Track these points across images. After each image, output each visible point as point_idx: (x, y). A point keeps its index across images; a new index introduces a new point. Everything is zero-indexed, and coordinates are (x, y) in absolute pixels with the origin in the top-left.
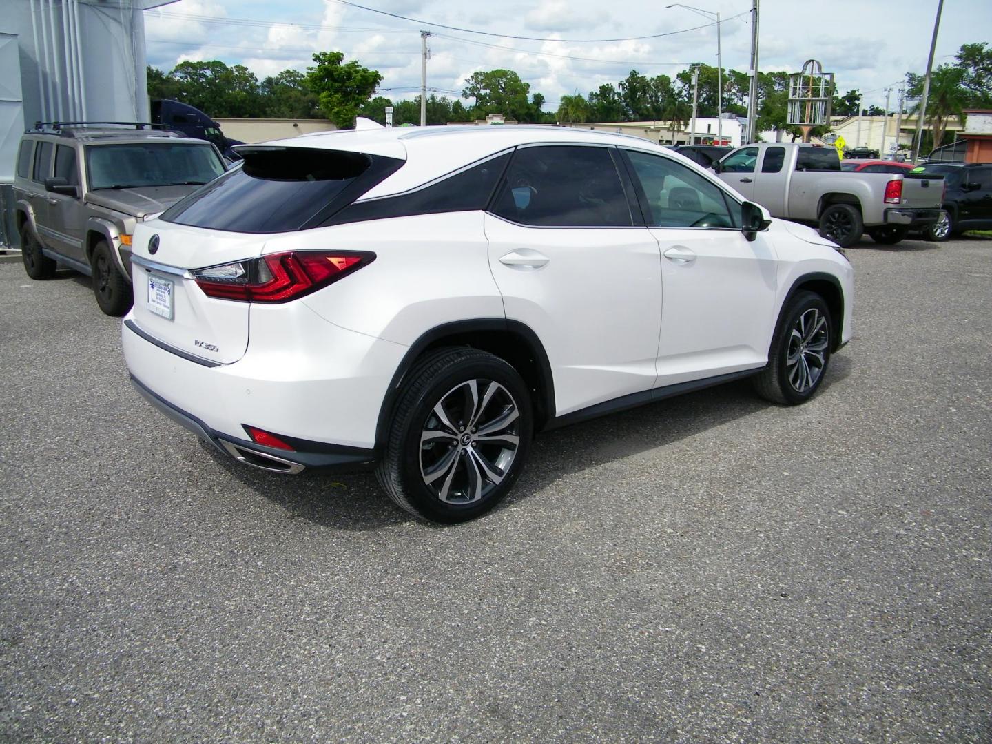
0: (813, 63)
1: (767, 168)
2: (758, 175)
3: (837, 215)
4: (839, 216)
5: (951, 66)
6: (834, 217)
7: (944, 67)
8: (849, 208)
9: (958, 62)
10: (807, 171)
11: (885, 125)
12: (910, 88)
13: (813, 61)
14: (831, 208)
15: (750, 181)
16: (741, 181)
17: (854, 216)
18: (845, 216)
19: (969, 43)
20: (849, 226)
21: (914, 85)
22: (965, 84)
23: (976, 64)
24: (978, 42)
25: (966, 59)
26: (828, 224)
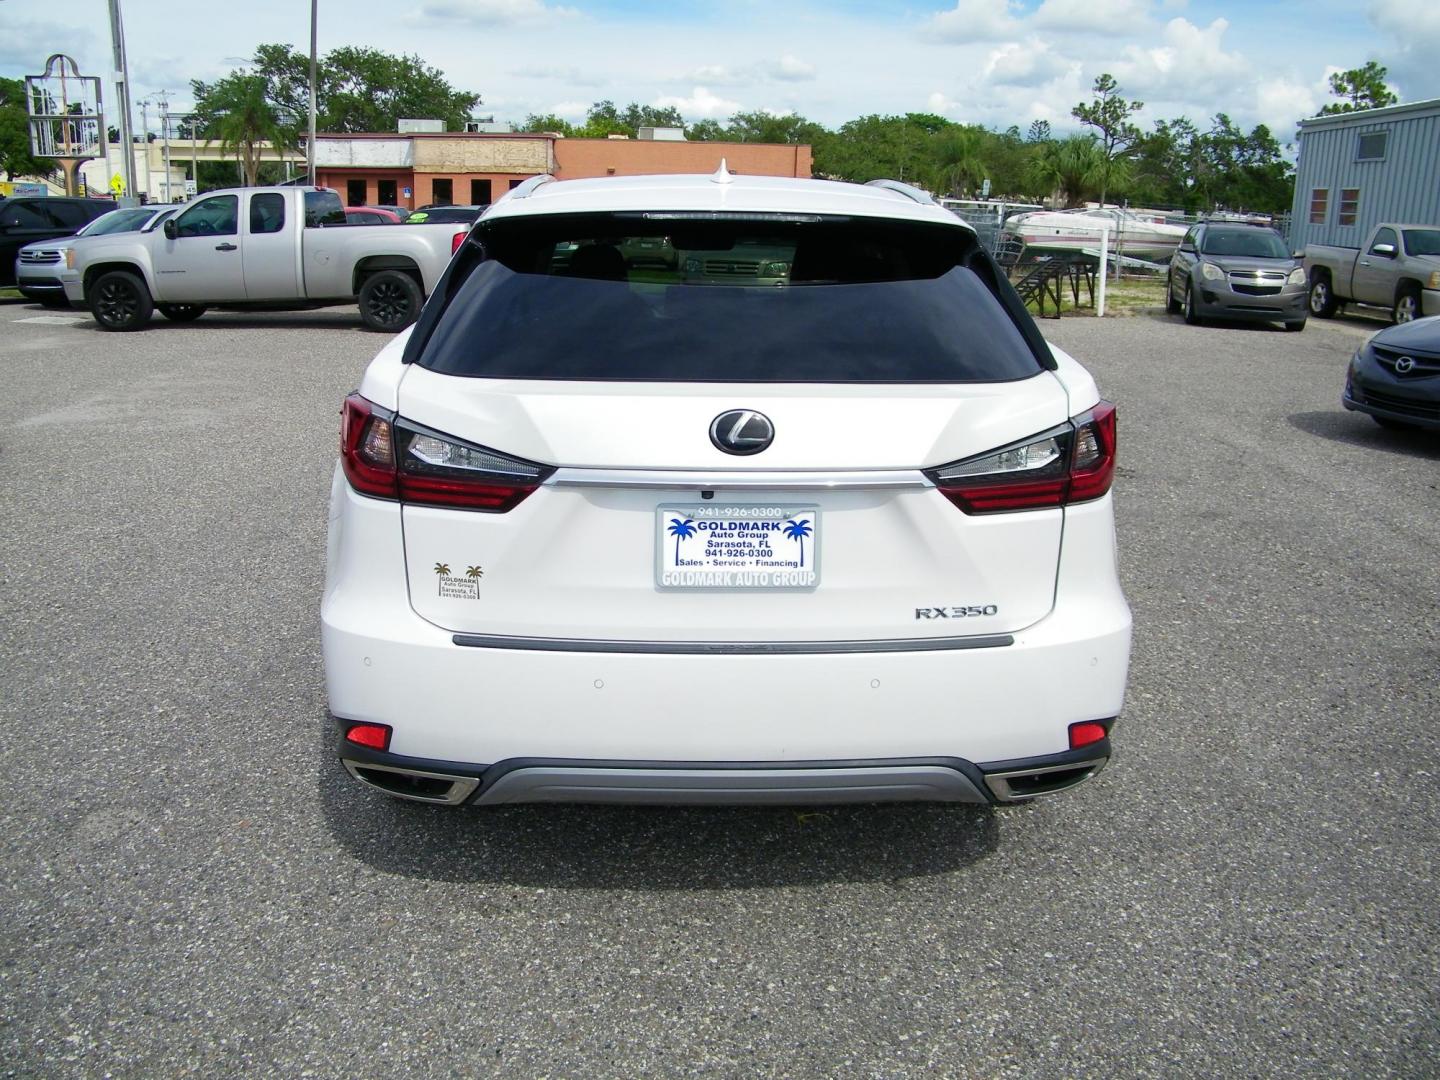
0: (62, 60)
1: (257, 226)
2: (244, 236)
3: (384, 287)
4: (388, 287)
5: (249, 73)
6: (380, 291)
7: (239, 74)
8: (401, 276)
9: (258, 67)
10: (325, 227)
11: (146, 155)
12: (199, 102)
13: (61, 56)
14: (373, 278)
15: (234, 248)
16: (218, 248)
17: (411, 286)
18: (397, 289)
19: (271, 43)
20: (404, 302)
21: (203, 99)
22: (272, 98)
23: (281, 72)
25: (270, 64)
26: (372, 302)
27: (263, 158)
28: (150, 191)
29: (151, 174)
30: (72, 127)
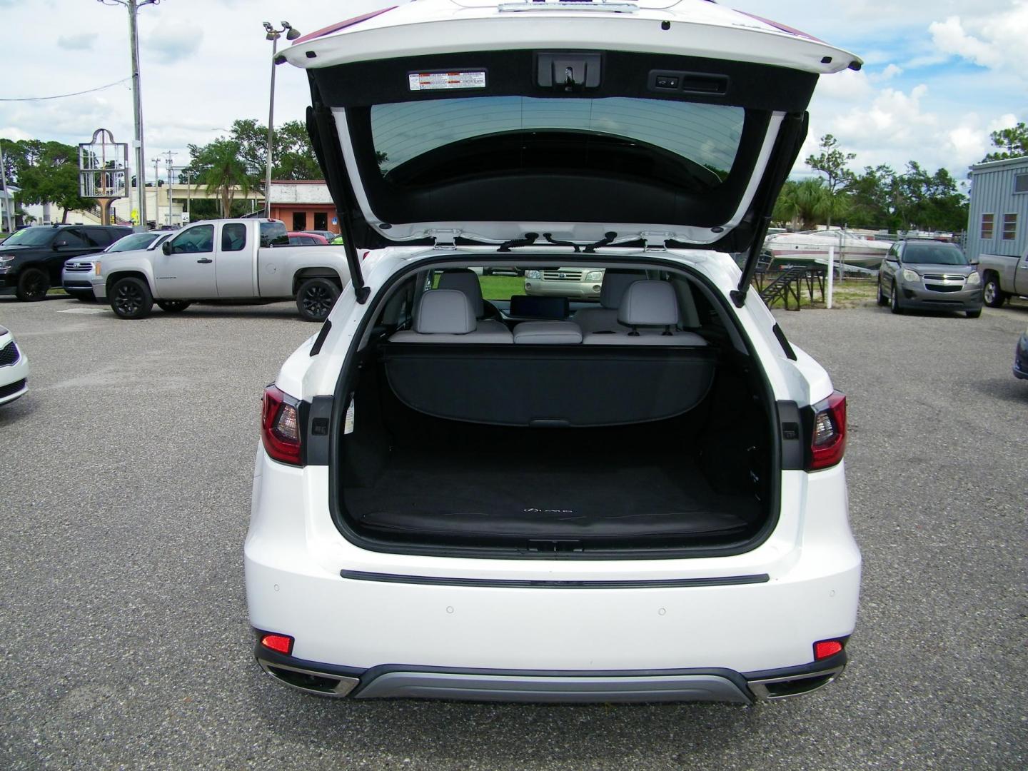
0: (103, 132)
1: (227, 246)
2: (217, 253)
3: (314, 290)
4: (317, 290)
5: (227, 139)
6: (312, 292)
7: (221, 140)
8: (327, 282)
9: (234, 135)
10: (274, 247)
11: (157, 195)
12: (193, 159)
13: (103, 130)
14: (308, 282)
15: (210, 261)
16: (199, 262)
17: (333, 289)
18: (324, 290)
19: (243, 118)
20: (329, 300)
21: (196, 157)
22: (243, 156)
23: (249, 138)
24: (250, 118)
25: (242, 132)
26: (306, 300)
27: (235, 197)
28: (158, 219)
29: (159, 208)
30: (107, 176)
